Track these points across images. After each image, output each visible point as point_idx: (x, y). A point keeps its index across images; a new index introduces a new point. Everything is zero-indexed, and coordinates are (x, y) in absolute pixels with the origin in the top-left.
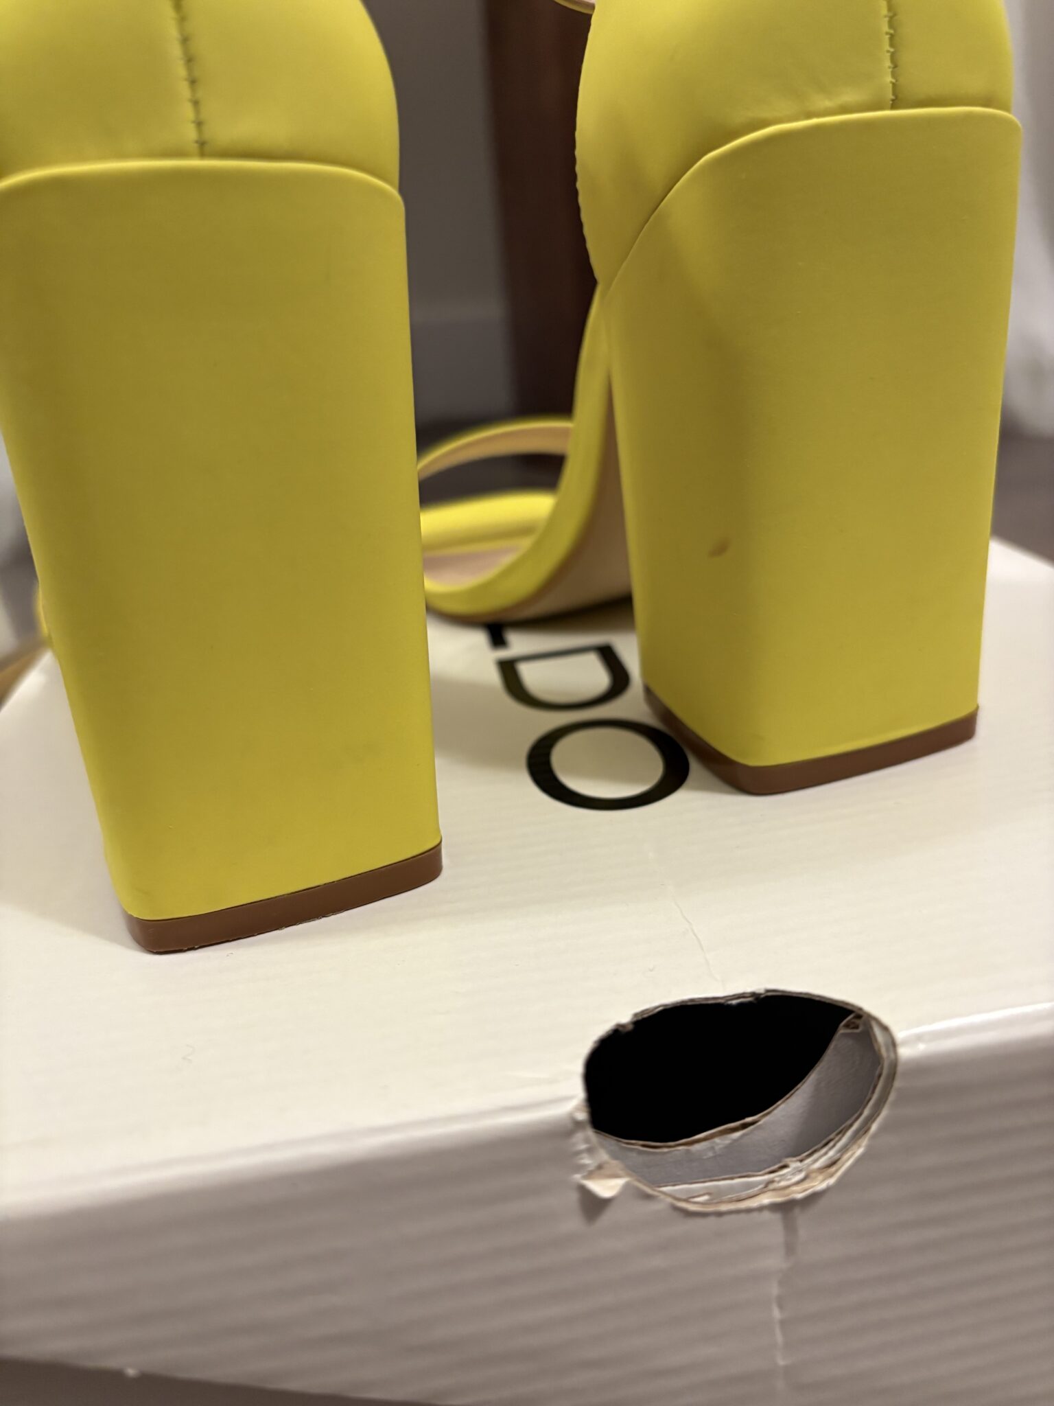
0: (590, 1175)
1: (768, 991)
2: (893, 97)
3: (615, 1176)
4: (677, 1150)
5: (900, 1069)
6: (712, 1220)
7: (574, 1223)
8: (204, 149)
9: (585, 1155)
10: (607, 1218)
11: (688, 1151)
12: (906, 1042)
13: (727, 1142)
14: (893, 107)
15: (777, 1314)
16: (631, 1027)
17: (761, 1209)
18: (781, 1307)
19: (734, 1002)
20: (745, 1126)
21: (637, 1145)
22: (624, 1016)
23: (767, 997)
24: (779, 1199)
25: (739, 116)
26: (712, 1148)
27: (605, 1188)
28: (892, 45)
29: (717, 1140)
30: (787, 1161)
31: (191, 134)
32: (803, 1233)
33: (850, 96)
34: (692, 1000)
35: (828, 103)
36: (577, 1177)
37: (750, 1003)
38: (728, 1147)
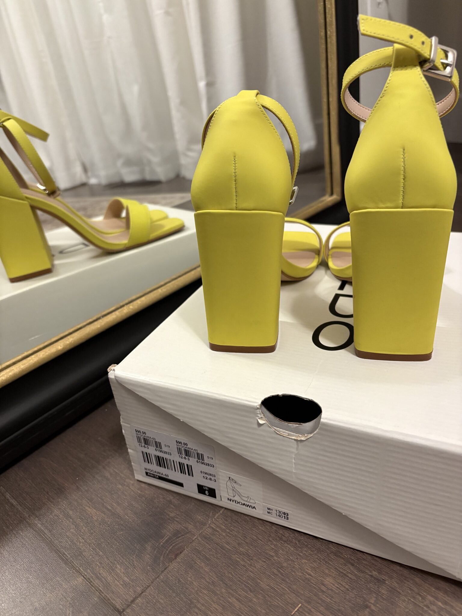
0: (260, 418)
1: (311, 400)
2: (402, 205)
3: (264, 421)
4: (286, 423)
5: (320, 423)
6: (282, 437)
7: (256, 426)
8: (237, 209)
9: (259, 414)
10: (262, 428)
11: (288, 425)
12: (323, 418)
13: (296, 426)
14: (402, 208)
15: (293, 461)
16: (282, 396)
17: (292, 439)
18: (294, 459)
19: (305, 399)
20: (300, 424)
21: (278, 419)
22: (280, 393)
23: (311, 401)
24: (295, 439)
25: (361, 205)
26: (293, 426)
27: (261, 422)
28: (403, 193)
29: (294, 425)
30: (305, 434)
31: (235, 205)
32: (300, 447)
33: (389, 205)
34: (297, 396)
35: (383, 206)
36: (257, 418)
37: (308, 401)
38: (296, 427)
